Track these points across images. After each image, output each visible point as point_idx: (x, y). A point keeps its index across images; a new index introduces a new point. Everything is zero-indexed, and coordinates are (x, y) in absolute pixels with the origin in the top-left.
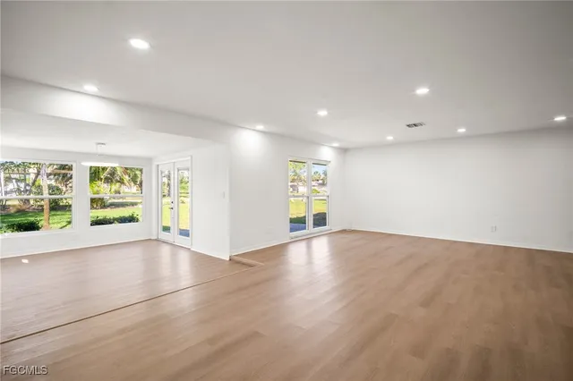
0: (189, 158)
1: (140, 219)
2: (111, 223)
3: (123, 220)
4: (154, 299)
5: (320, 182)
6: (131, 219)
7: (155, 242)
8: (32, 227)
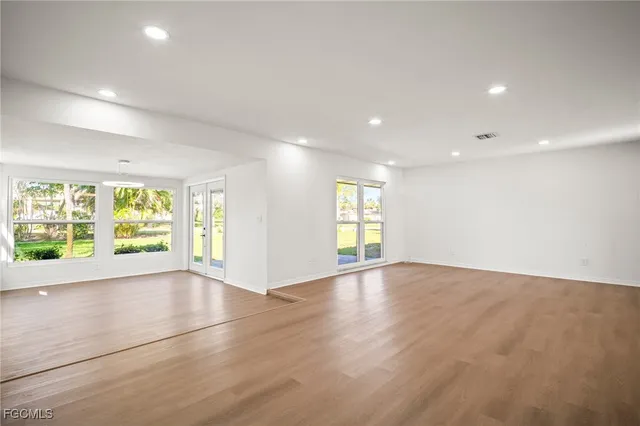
0: (223, 178)
1: (170, 248)
2: (137, 252)
3: (150, 249)
4: (183, 335)
5: (375, 209)
6: (161, 248)
7: (185, 274)
8: (50, 255)
